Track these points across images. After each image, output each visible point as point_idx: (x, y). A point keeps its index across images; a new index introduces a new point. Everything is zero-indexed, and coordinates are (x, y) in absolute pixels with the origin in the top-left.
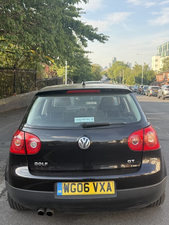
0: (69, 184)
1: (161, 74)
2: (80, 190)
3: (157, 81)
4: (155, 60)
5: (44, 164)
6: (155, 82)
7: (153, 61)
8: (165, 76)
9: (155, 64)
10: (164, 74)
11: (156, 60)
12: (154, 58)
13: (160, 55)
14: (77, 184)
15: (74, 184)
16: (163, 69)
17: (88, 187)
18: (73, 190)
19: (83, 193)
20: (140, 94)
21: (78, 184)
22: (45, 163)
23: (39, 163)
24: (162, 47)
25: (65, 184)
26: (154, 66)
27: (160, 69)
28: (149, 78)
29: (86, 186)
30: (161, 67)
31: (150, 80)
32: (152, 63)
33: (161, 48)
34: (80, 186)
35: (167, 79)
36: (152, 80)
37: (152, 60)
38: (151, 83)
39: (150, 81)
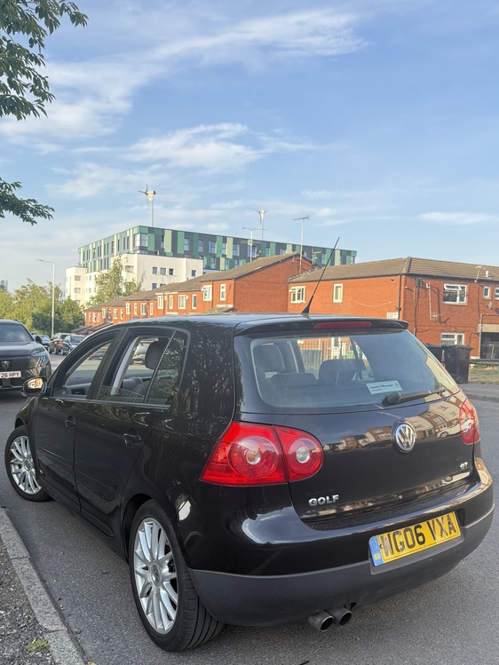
0: (389, 535)
1: (97, 310)
2: (411, 543)
3: (88, 324)
4: (73, 278)
5: (331, 498)
6: (82, 327)
7: (68, 279)
8: (107, 314)
9: (73, 286)
10: (104, 310)
11: (77, 278)
12: (71, 272)
13: (85, 266)
14: (402, 531)
15: (398, 533)
16: (99, 299)
17: (421, 534)
18: (400, 547)
19: (418, 548)
20: (57, 354)
21: (405, 532)
22: (334, 497)
23: (319, 500)
24: (91, 248)
25: (382, 537)
26: (73, 290)
27: (93, 298)
28: (68, 318)
29: (419, 531)
30: (95, 295)
31: (71, 322)
32: (68, 284)
33: (88, 252)
34: (408, 533)
35: (111, 320)
36: (75, 323)
37: (68, 276)
38: (73, 329)
39: (70, 325)
